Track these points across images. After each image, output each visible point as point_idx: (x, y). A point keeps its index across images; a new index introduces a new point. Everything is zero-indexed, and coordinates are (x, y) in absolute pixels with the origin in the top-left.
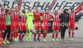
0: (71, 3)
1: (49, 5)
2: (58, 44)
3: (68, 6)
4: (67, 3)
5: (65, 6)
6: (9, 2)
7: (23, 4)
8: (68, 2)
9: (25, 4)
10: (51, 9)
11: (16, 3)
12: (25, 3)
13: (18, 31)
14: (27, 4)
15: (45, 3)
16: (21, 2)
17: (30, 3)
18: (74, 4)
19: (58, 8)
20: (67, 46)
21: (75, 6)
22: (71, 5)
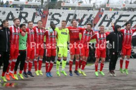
0: (128, 16)
1: (92, 19)
2: (106, 81)
3: (122, 21)
4: (121, 16)
5: (117, 21)
6: (27, 14)
7: (49, 17)
8: (123, 14)
9: (53, 17)
10: (95, 25)
11: (38, 15)
12: (54, 15)
13: (42, 60)
14: (56, 17)
15: (85, 15)
16: (46, 13)
17: (60, 16)
18: (132, 18)
19: (107, 23)
20: (121, 85)
21: (133, 21)
22: (128, 19)
